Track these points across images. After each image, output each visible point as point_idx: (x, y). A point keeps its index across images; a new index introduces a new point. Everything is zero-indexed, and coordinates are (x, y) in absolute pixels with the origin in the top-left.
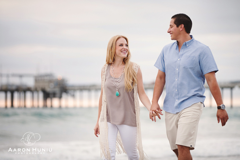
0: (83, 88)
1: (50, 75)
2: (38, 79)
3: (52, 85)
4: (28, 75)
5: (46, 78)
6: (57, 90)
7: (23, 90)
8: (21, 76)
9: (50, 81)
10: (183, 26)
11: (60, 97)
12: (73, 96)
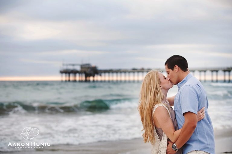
0: (105, 71)
1: (89, 65)
2: (82, 66)
3: (89, 70)
4: (77, 65)
5: (86, 66)
6: (92, 72)
7: (75, 72)
8: (73, 65)
9: (89, 68)
10: (177, 66)
11: (94, 76)
12: (101, 75)
